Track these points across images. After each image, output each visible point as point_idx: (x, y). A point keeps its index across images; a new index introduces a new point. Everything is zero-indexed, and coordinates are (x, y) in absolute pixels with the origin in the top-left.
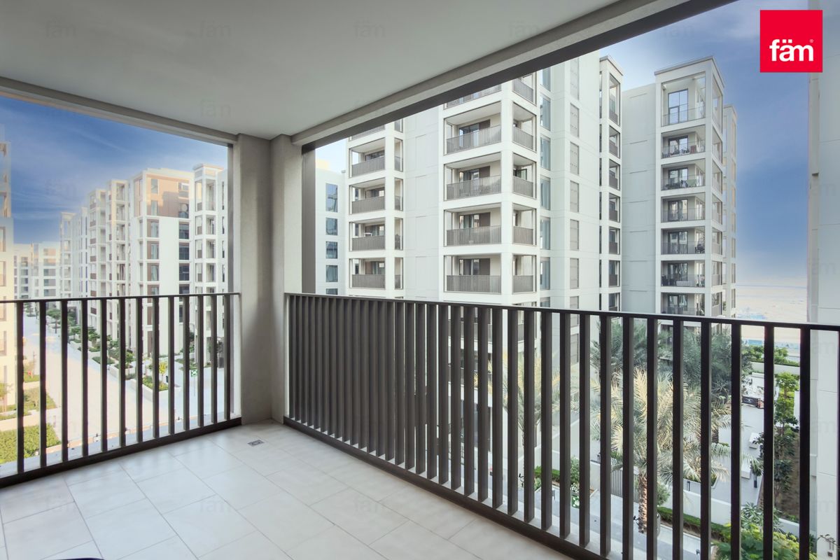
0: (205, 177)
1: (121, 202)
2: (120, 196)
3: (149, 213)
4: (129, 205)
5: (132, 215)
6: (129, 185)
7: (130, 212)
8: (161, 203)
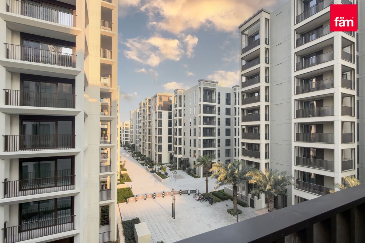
0: (178, 94)
1: (149, 106)
2: (149, 104)
3: (159, 109)
4: (152, 107)
5: (153, 111)
6: (152, 99)
7: (152, 109)
8: (163, 105)
